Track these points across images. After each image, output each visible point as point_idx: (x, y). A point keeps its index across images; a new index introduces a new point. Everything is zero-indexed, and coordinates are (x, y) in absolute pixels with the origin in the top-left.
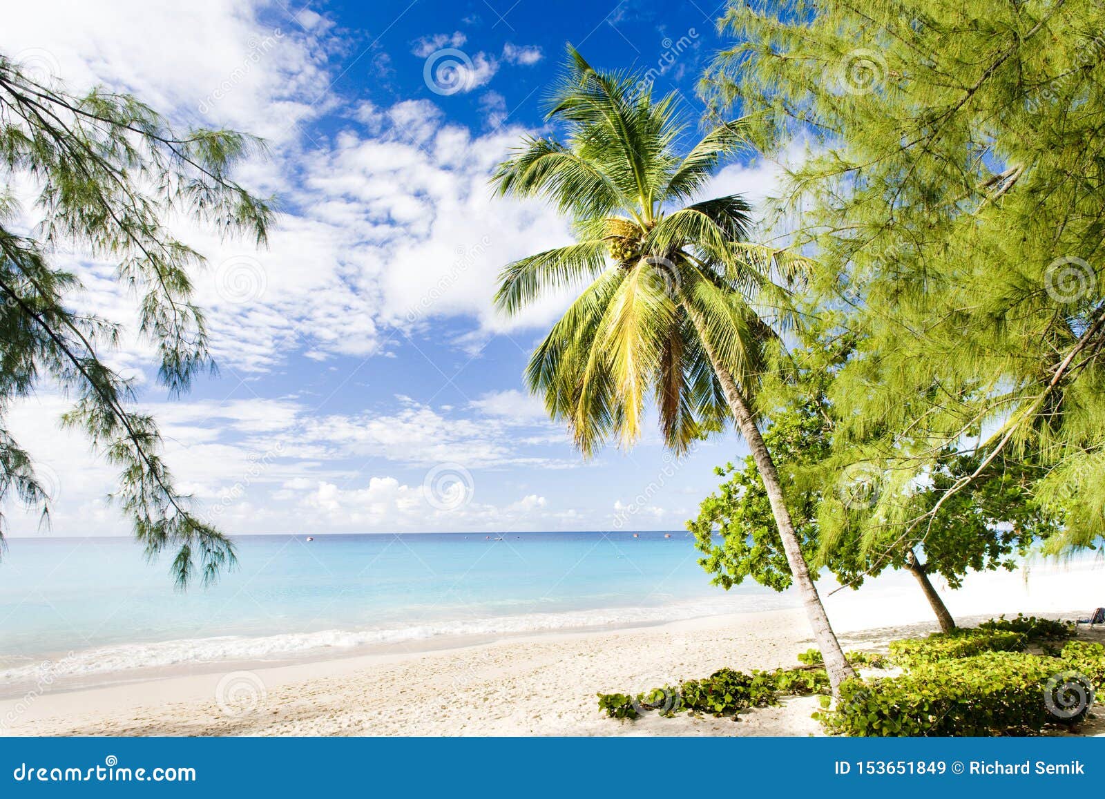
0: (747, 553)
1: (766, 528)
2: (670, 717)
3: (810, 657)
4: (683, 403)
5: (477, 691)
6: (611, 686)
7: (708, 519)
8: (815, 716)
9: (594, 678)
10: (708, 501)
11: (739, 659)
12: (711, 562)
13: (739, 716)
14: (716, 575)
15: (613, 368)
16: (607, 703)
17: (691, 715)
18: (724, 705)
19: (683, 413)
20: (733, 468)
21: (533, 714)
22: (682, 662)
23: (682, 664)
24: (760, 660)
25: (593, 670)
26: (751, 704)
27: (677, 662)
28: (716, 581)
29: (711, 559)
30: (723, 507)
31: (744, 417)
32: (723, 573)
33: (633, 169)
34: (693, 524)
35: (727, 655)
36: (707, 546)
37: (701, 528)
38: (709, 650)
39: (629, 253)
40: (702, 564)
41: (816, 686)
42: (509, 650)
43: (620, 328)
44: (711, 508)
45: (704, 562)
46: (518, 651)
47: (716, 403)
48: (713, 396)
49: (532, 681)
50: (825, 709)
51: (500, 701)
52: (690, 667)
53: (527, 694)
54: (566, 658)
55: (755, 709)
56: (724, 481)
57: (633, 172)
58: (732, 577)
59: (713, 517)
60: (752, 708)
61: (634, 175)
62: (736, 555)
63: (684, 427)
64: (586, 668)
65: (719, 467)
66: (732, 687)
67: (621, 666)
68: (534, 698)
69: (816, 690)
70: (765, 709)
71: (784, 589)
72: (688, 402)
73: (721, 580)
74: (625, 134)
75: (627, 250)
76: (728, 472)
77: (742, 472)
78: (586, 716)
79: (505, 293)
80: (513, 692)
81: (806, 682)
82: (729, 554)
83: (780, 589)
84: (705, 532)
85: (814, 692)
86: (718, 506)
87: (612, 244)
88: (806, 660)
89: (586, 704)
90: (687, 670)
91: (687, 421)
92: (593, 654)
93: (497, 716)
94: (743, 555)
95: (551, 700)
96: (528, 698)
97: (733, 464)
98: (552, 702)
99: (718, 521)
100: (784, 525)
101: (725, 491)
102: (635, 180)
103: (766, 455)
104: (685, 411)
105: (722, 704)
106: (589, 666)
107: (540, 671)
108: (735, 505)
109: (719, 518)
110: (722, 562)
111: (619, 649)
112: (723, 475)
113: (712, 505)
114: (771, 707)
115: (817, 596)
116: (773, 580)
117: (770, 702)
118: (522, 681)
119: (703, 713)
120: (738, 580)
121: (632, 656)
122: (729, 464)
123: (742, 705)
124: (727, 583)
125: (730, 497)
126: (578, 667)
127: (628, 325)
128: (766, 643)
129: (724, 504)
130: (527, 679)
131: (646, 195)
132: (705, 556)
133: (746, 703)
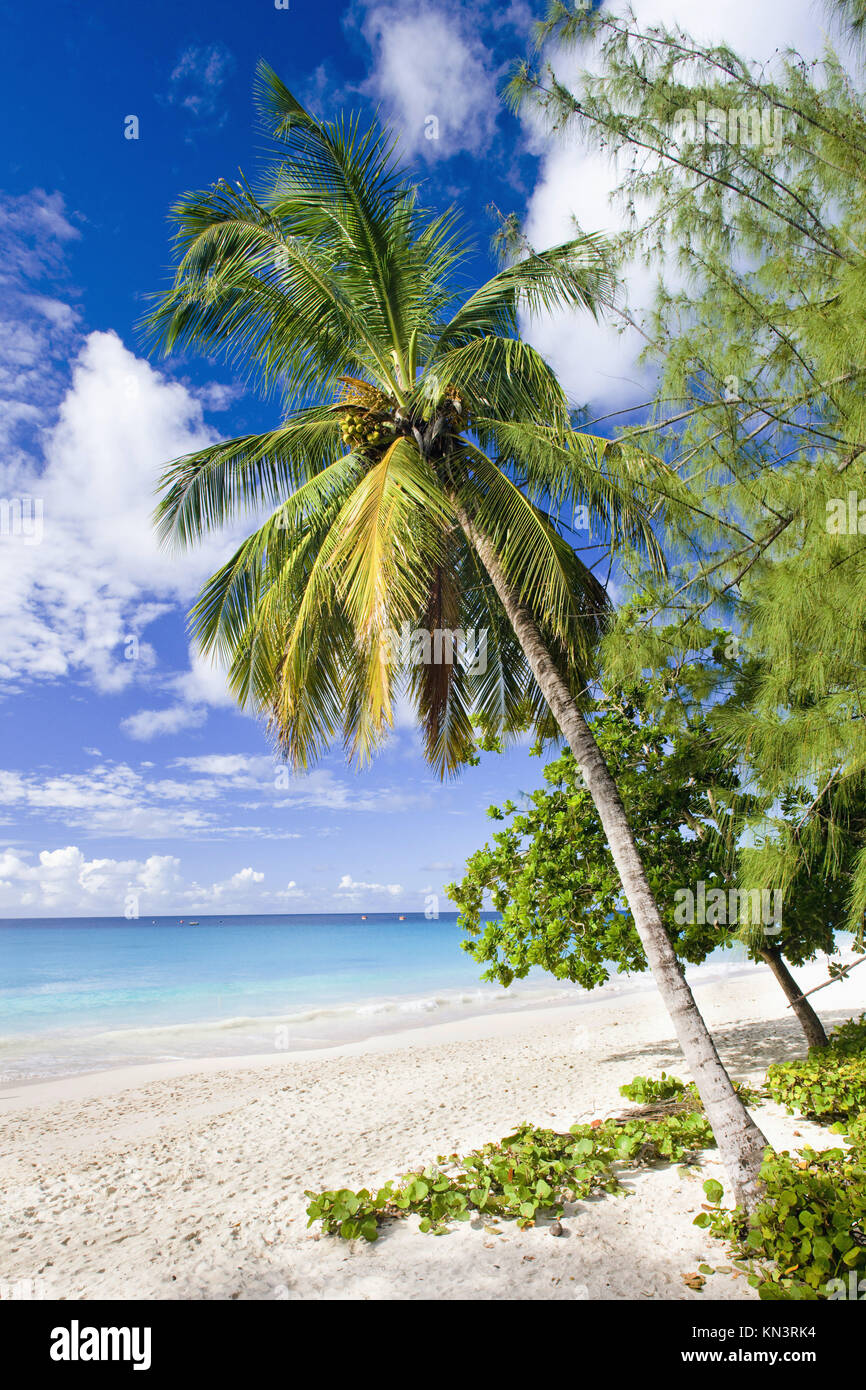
0: (540, 931)
1: (569, 892)
2: (439, 1234)
3: (640, 1089)
4: (454, 693)
5: (103, 1171)
6: (331, 1156)
7: (477, 883)
8: (700, 1220)
9: (304, 1137)
10: (479, 856)
11: (528, 1093)
12: (483, 946)
13: (565, 1223)
14: (489, 965)
15: (349, 598)
16: (323, 1211)
17: (476, 1225)
18: (536, 1203)
19: (453, 708)
20: (513, 809)
21: (186, 1231)
22: (443, 1101)
23: (443, 1106)
24: (557, 1094)
25: (302, 1120)
26: (578, 1194)
27: (435, 1103)
28: (491, 974)
29: (482, 940)
30: (501, 864)
31: (564, 699)
32: (500, 961)
33: (383, 304)
34: (457, 890)
35: (509, 1086)
36: (474, 923)
37: (467, 896)
38: (480, 1078)
39: (376, 434)
40: (467, 949)
41: (674, 1149)
42: (179, 1083)
43: (362, 527)
44: (484, 865)
45: (471, 947)
46: (192, 1085)
47: (506, 692)
48: (501, 680)
49: (202, 1143)
50: (713, 1205)
51: (135, 1194)
52: (456, 1112)
53: (187, 1175)
54: (264, 1097)
55: (587, 1205)
56: (501, 827)
57: (383, 308)
58: (514, 967)
59: (485, 880)
60: (579, 1201)
61: (386, 315)
62: (521, 935)
63: (453, 731)
64: (293, 1116)
65: (495, 806)
66: (542, 1163)
67: (348, 1112)
68: (198, 1184)
69: (675, 1156)
70: (602, 1202)
71: (596, 986)
72: (462, 690)
73: (498, 973)
74: (371, 240)
75: (374, 430)
76: (508, 814)
77: (525, 815)
78: (284, 1230)
79: (172, 507)
80: (164, 1170)
81: (658, 1144)
82: (512, 933)
83: (590, 985)
84: (473, 903)
85: (672, 1160)
86: (494, 863)
87: (348, 418)
88: (634, 1095)
89: (286, 1199)
90: (452, 1118)
91: (459, 722)
92: (304, 1087)
93: (118, 1236)
94: (534, 933)
95: (226, 1189)
96: (186, 1186)
97: (516, 803)
98: (226, 1195)
99: (491, 887)
100: (633, 878)
101: (470, 865)
102: (387, 322)
103: (599, 761)
104: (455, 704)
105: (530, 1201)
106: (297, 1112)
107: (220, 1122)
108: (517, 862)
109: (493, 881)
110: (500, 947)
111: (344, 1076)
112: (501, 818)
113: (485, 861)
114: (610, 1197)
115: (692, 999)
116: (580, 973)
117: (609, 1188)
118: (186, 1147)
119: (499, 1219)
120: (522, 972)
121: (363, 1090)
122: (508, 802)
123: (564, 1198)
124: (506, 977)
125: (510, 850)
126: (281, 1113)
127: (374, 525)
128: (559, 1063)
129: (503, 859)
130: (196, 1138)
131: (404, 348)
132: (473, 937)
133: (570, 1193)
